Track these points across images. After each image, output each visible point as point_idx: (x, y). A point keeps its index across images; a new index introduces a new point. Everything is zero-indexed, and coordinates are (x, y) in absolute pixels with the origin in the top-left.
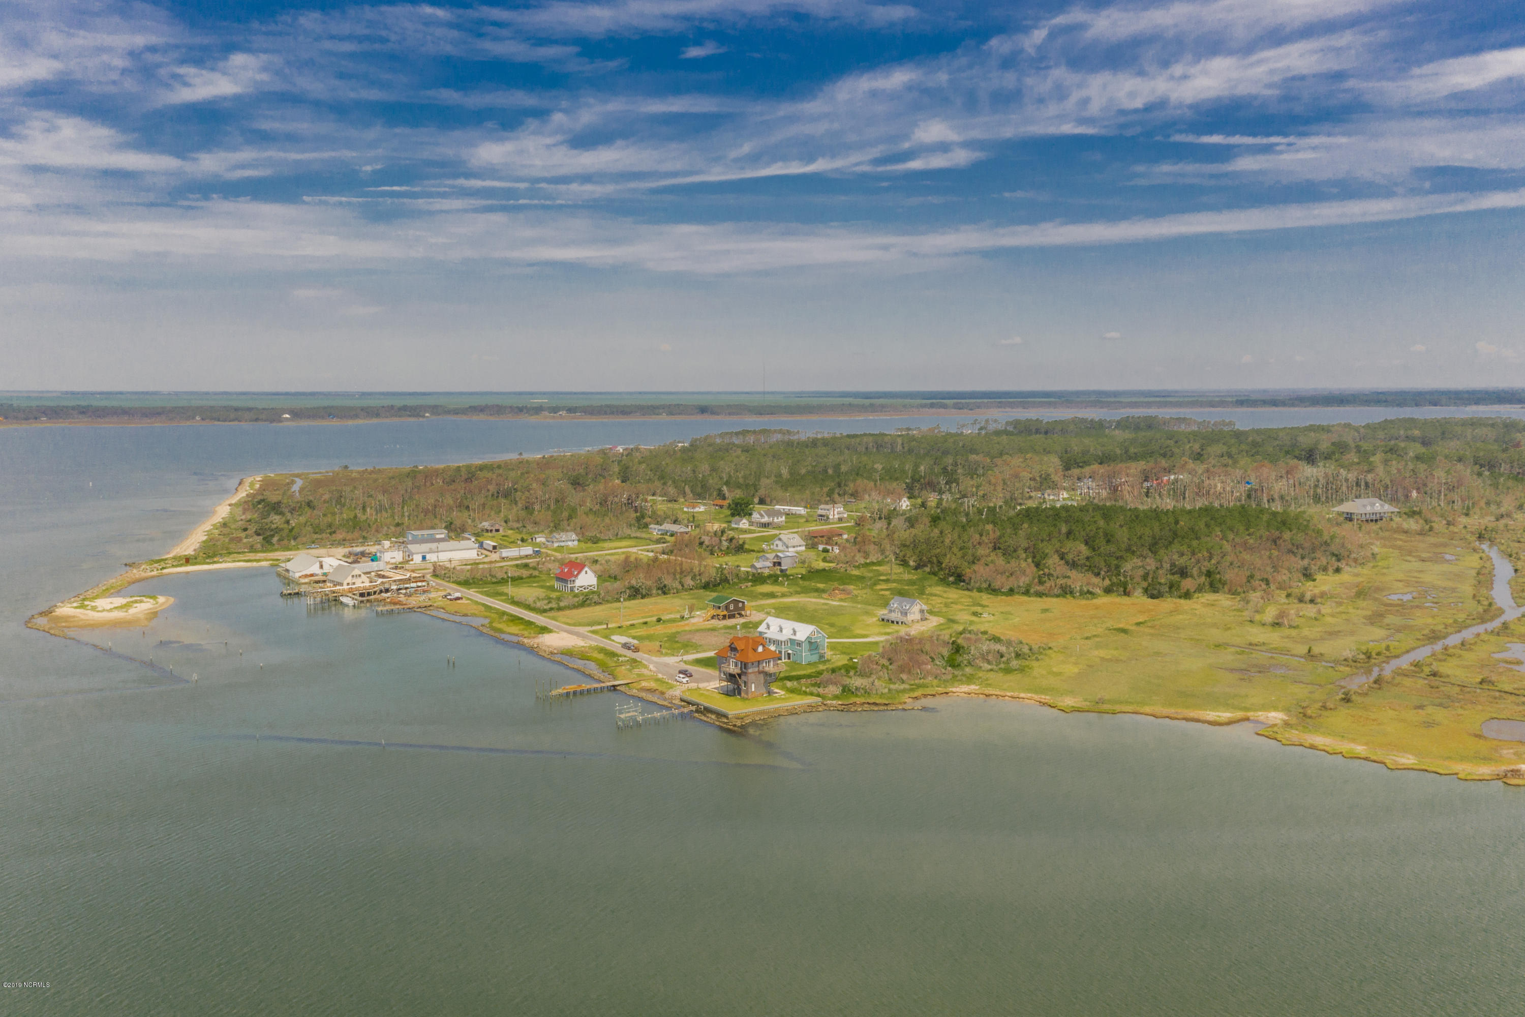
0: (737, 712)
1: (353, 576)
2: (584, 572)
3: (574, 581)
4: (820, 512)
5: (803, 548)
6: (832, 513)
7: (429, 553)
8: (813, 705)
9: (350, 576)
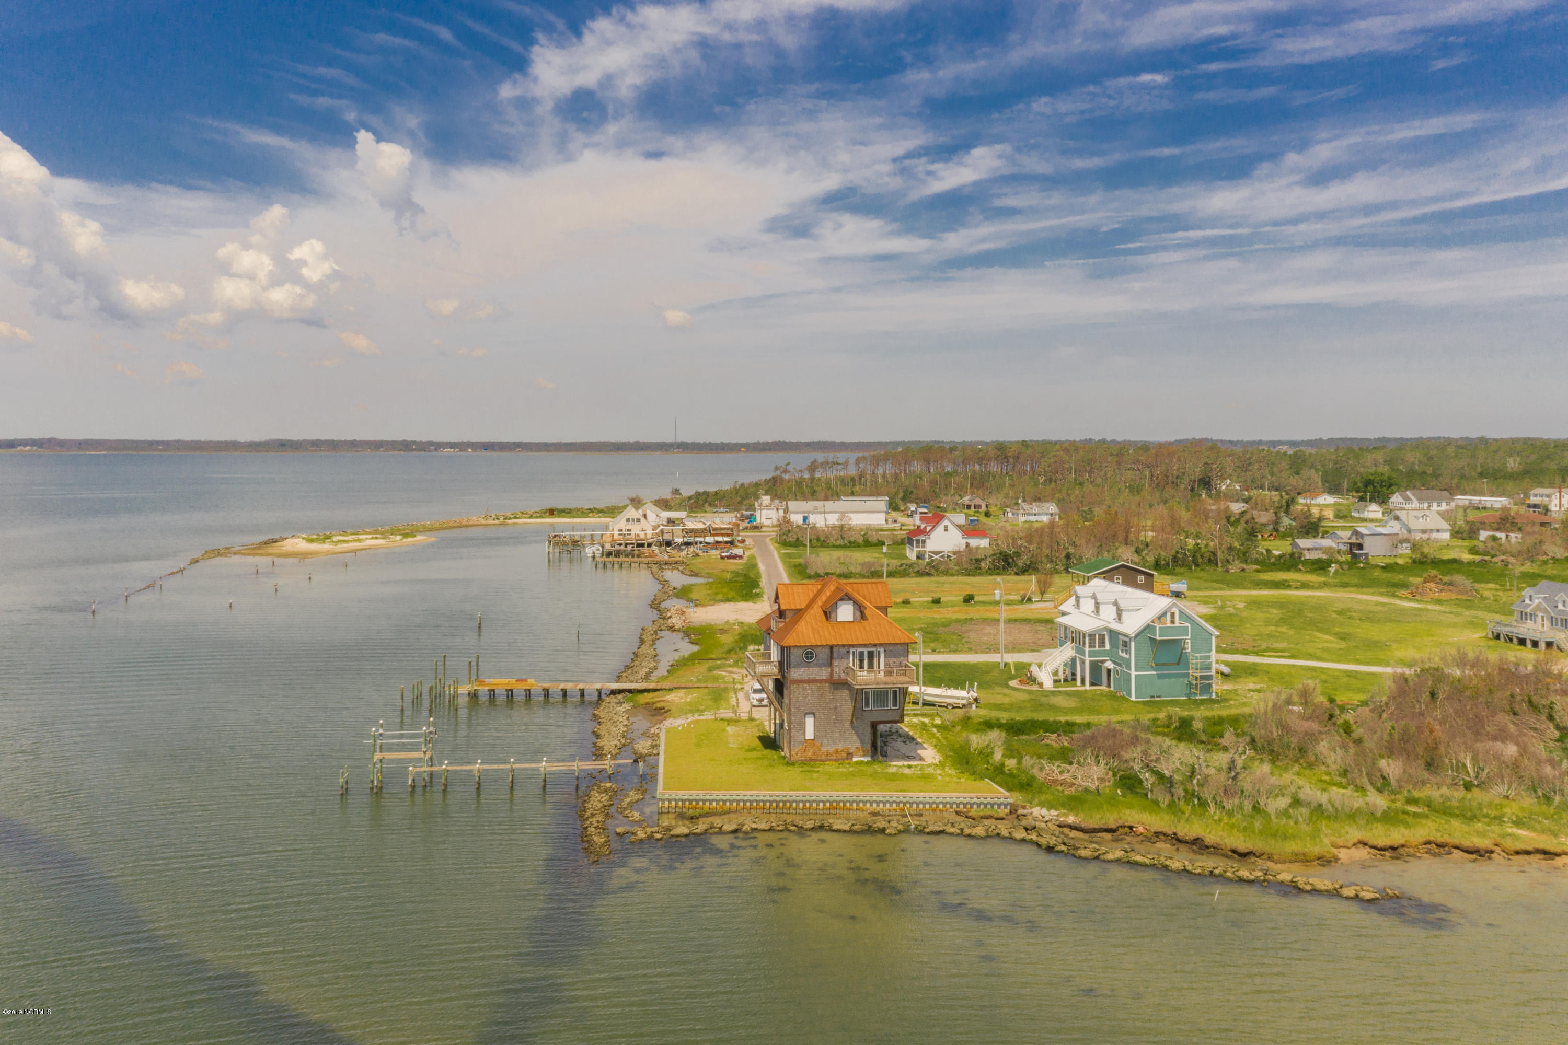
0: (694, 794)
1: (628, 520)
2: (941, 527)
3: (924, 542)
4: (1533, 500)
5: (1447, 536)
6: (1557, 502)
7: (813, 513)
8: (974, 812)
9: (624, 520)
